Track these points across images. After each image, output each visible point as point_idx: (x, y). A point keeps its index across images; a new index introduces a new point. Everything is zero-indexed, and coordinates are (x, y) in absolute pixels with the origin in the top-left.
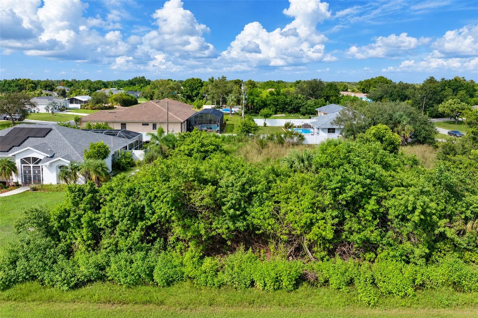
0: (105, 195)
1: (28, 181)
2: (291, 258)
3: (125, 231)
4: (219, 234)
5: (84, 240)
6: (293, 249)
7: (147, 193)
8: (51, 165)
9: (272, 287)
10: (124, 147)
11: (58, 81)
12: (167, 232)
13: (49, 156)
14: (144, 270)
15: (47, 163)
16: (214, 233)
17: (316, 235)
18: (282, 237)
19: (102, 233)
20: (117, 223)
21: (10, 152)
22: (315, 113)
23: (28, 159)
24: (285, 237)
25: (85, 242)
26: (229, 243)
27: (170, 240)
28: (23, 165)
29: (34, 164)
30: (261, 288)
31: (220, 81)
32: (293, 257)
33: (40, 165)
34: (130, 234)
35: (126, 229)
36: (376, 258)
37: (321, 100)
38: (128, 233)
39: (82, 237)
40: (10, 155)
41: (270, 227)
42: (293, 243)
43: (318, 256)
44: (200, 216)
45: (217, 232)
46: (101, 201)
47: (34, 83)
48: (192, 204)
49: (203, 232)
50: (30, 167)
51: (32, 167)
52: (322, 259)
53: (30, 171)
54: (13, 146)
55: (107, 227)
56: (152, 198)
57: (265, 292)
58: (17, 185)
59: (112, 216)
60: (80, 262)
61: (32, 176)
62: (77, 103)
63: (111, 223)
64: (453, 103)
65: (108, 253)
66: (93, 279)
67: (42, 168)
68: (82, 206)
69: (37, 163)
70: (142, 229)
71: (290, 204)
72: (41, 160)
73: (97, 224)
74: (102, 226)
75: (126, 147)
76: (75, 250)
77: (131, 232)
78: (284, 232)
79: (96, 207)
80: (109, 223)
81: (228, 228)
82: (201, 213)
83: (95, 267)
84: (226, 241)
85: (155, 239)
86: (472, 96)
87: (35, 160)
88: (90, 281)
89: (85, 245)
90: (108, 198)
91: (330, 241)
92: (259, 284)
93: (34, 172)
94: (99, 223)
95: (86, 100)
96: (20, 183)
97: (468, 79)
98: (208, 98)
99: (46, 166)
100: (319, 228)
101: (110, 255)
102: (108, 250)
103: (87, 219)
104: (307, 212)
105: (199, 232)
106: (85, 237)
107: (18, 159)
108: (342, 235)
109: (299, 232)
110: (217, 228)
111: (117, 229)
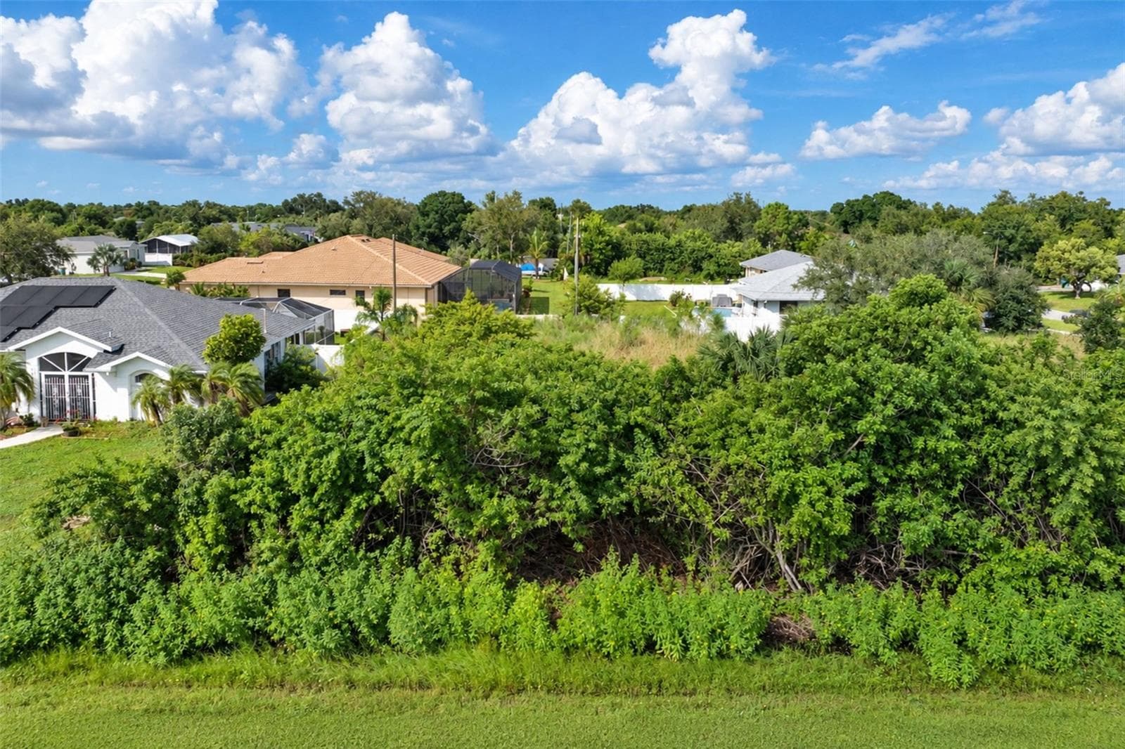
0: (262, 433)
1: (56, 413)
2: (740, 585)
3: (315, 519)
4: (554, 524)
5: (206, 544)
6: (745, 563)
7: (370, 423)
8: (116, 370)
9: (704, 652)
10: (292, 337)
11: (116, 207)
12: (420, 523)
13: (109, 349)
14: (366, 616)
15: (107, 367)
16: (541, 522)
17: (806, 524)
18: (716, 532)
19: (254, 524)
20: (296, 499)
21: (13, 339)
22: (738, 274)
23: (58, 357)
24: (726, 534)
25: (210, 549)
26: (579, 547)
27: (429, 540)
28: (44, 373)
29: (73, 371)
30: (676, 655)
31: (509, 200)
32: (744, 583)
33: (87, 371)
34: (327, 526)
35: (316, 513)
36: (959, 582)
37: (752, 243)
38: (322, 524)
39: (203, 536)
40: (12, 348)
41: (685, 507)
42: (746, 549)
43: (812, 578)
44: (505, 480)
45: (548, 519)
46: (251, 447)
47: (60, 210)
48: (486, 451)
49: (512, 519)
50: (63, 377)
51: (67, 378)
52: (822, 586)
53: (62, 390)
54: (19, 329)
55: (268, 509)
56: (383, 436)
57: (686, 663)
58: (30, 424)
59: (279, 484)
60: (197, 597)
61: (68, 400)
62: (165, 252)
63: (279, 499)
64: (1069, 248)
65: (271, 574)
66: (230, 640)
67: (93, 379)
68: (207, 458)
69: (80, 368)
70: (359, 513)
71: (733, 450)
72: (89, 359)
73: (240, 503)
74: (254, 509)
75: (297, 335)
76: (181, 569)
77: (328, 522)
78: (722, 518)
79: (239, 460)
80: (272, 501)
81: (577, 510)
82: (508, 472)
83: (235, 610)
84: (572, 542)
85: (388, 540)
86: (1109, 234)
87: (76, 361)
88: (222, 645)
89: (209, 555)
90: (270, 440)
91: (840, 541)
92: (669, 647)
93: (73, 390)
94: (247, 500)
95: (188, 244)
96: (36, 418)
97: (1092, 198)
98: (482, 242)
99: (103, 373)
100: (813, 506)
101: (276, 577)
102: (272, 565)
103: (218, 490)
104: (781, 468)
105: (502, 518)
106: (209, 537)
107: (32, 357)
108: (873, 527)
109: (761, 520)
110: (549, 510)
111: (295, 513)
